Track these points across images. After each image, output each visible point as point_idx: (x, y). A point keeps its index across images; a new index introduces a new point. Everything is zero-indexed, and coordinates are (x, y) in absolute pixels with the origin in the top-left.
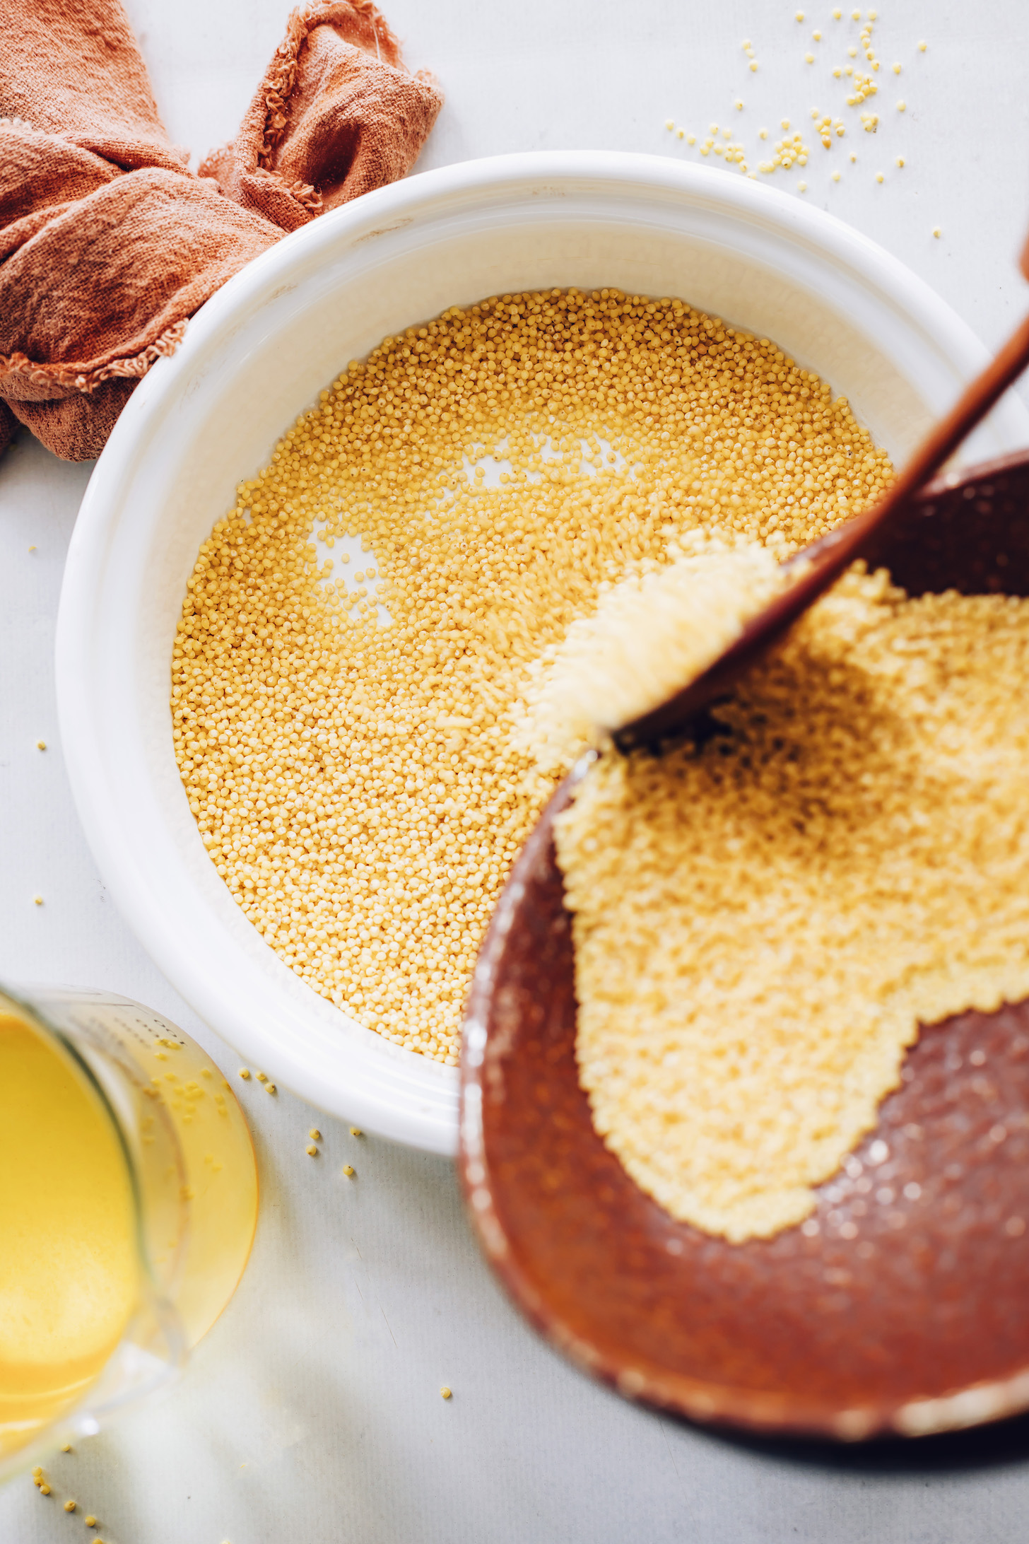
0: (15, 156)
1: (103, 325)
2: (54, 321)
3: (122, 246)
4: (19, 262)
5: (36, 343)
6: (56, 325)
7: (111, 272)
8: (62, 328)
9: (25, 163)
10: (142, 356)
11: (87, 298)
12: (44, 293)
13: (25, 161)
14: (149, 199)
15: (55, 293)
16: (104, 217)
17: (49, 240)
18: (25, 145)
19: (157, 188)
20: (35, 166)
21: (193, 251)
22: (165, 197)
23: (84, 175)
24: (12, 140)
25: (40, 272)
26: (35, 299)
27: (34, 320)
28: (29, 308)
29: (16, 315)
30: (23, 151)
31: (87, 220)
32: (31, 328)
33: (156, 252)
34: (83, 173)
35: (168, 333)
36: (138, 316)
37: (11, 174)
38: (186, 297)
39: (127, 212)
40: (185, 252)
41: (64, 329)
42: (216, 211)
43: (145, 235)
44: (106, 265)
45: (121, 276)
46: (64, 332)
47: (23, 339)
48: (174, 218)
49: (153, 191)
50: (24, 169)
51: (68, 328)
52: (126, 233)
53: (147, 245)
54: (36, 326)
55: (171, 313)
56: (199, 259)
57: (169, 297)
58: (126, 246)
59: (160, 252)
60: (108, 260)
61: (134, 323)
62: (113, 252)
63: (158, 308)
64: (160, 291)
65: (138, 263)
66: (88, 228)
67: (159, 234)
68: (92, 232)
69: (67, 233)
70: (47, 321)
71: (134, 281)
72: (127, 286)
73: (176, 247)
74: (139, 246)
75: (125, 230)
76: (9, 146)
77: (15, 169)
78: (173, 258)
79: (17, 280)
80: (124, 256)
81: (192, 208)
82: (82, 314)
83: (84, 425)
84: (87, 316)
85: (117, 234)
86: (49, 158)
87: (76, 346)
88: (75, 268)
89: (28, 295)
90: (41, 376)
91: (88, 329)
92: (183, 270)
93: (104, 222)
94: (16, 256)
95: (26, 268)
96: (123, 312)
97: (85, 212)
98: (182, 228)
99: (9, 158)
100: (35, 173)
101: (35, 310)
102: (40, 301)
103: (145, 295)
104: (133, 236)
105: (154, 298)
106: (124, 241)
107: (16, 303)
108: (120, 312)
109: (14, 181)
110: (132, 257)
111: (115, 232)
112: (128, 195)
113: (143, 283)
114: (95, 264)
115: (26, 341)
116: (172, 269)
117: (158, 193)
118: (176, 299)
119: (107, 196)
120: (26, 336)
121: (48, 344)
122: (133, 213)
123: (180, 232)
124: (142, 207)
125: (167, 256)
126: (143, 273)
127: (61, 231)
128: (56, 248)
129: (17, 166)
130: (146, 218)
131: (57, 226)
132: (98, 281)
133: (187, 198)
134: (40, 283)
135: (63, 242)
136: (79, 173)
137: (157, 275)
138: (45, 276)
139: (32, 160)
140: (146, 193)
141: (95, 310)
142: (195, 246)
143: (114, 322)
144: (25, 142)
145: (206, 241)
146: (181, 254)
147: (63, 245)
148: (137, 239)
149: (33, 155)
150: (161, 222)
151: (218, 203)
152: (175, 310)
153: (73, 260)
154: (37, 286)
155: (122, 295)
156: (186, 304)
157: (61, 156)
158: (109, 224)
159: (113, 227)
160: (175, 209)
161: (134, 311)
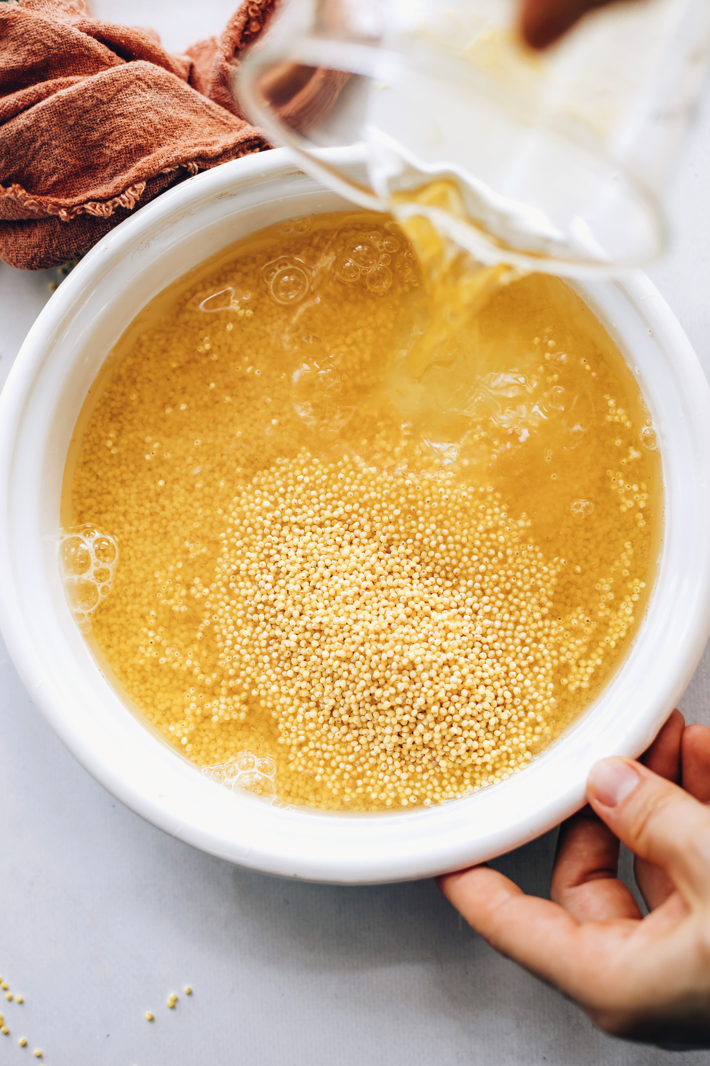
0: (44, 36)
1: (83, 171)
2: (48, 162)
3: (107, 118)
4: (32, 116)
5: (30, 175)
6: (49, 165)
7: (96, 135)
8: (53, 168)
9: (50, 44)
10: (109, 203)
11: (75, 150)
12: (46, 141)
13: (50, 42)
14: (132, 87)
15: (54, 142)
16: (99, 95)
17: (57, 104)
18: (52, 30)
19: (140, 79)
20: (56, 46)
21: (157, 130)
22: (144, 86)
23: (88, 57)
24: (44, 24)
25: (46, 126)
26: (38, 144)
27: (33, 158)
28: (32, 149)
29: (21, 153)
30: (50, 34)
31: (86, 95)
32: (29, 164)
33: (131, 127)
34: (88, 56)
35: (130, 190)
36: (109, 170)
37: (39, 49)
38: (147, 165)
39: (116, 94)
40: (152, 130)
41: (55, 168)
42: (180, 99)
43: (125, 113)
44: (93, 129)
45: (103, 139)
46: (54, 171)
47: (22, 170)
48: (148, 104)
49: (137, 81)
50: (49, 47)
51: (57, 168)
52: (112, 109)
53: (125, 121)
54: (35, 163)
55: (134, 175)
56: (161, 136)
57: (135, 161)
58: (110, 119)
59: (134, 127)
60: (95, 127)
61: (105, 175)
62: (100, 121)
63: (125, 168)
64: (128, 155)
65: (116, 133)
66: (86, 101)
67: (135, 114)
68: (88, 104)
69: (70, 102)
70: (43, 161)
71: (111, 145)
72: (105, 147)
73: (146, 125)
74: (119, 121)
75: (112, 106)
76: (40, 28)
77: (42, 46)
78: (142, 133)
79: (28, 128)
80: (107, 126)
81: (162, 97)
82: (70, 160)
83: (51, 240)
84: (73, 163)
85: (105, 109)
86: (67, 42)
87: (60, 182)
88: (71, 128)
89: (33, 140)
90: (32, 204)
91: (72, 172)
92: (148, 143)
93: (97, 98)
94: (30, 111)
95: (36, 121)
96: (99, 165)
97: (85, 89)
98: (152, 112)
99: (39, 38)
100: (55, 51)
101: (36, 151)
102: (41, 146)
103: (118, 157)
104: (116, 113)
105: (123, 160)
106: (109, 115)
107: (23, 144)
108: (96, 164)
109: (40, 55)
110: (113, 128)
111: (104, 107)
112: (119, 82)
113: (118, 148)
114: (85, 127)
115: (23, 172)
116: (140, 141)
117: (140, 83)
118: (139, 165)
119: (103, 80)
120: (24, 169)
121: (40, 177)
122: (119, 96)
123: (150, 115)
124: (127, 92)
125: (138, 132)
126: (118, 141)
127: (66, 99)
128: (61, 111)
129: (44, 44)
130: (128, 101)
131: (64, 95)
132: (85, 139)
133: (160, 89)
134: (45, 133)
135: (66, 108)
136: (85, 56)
137: (128, 144)
138: (49, 129)
139: (55, 41)
140: (131, 82)
141: (79, 159)
142: (159, 127)
143: (91, 171)
144: (52, 27)
145: (167, 124)
146: (148, 131)
147: (66, 110)
148: (119, 115)
149: (56, 38)
150: (138, 106)
151: (182, 93)
152: (137, 174)
153: (71, 123)
154: (42, 135)
155: (100, 152)
156: (146, 170)
157: (75, 42)
158: (101, 100)
159: (104, 103)
160: (149, 96)
161: (107, 165)
